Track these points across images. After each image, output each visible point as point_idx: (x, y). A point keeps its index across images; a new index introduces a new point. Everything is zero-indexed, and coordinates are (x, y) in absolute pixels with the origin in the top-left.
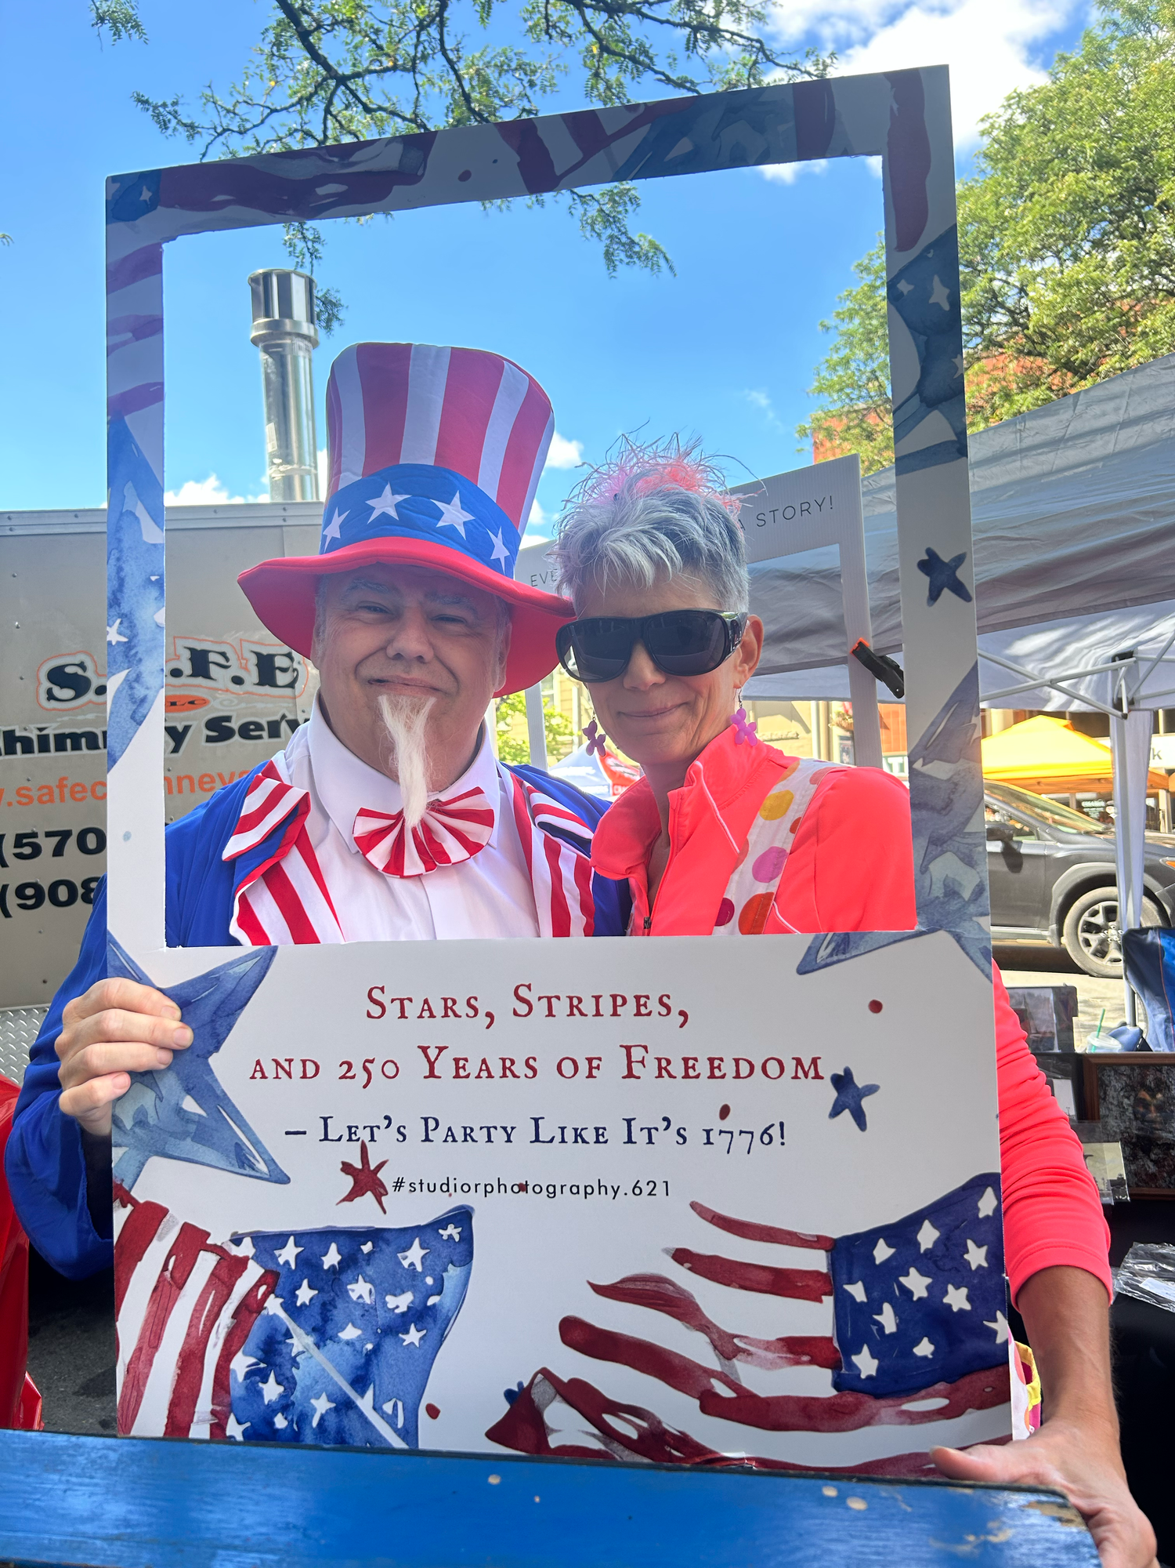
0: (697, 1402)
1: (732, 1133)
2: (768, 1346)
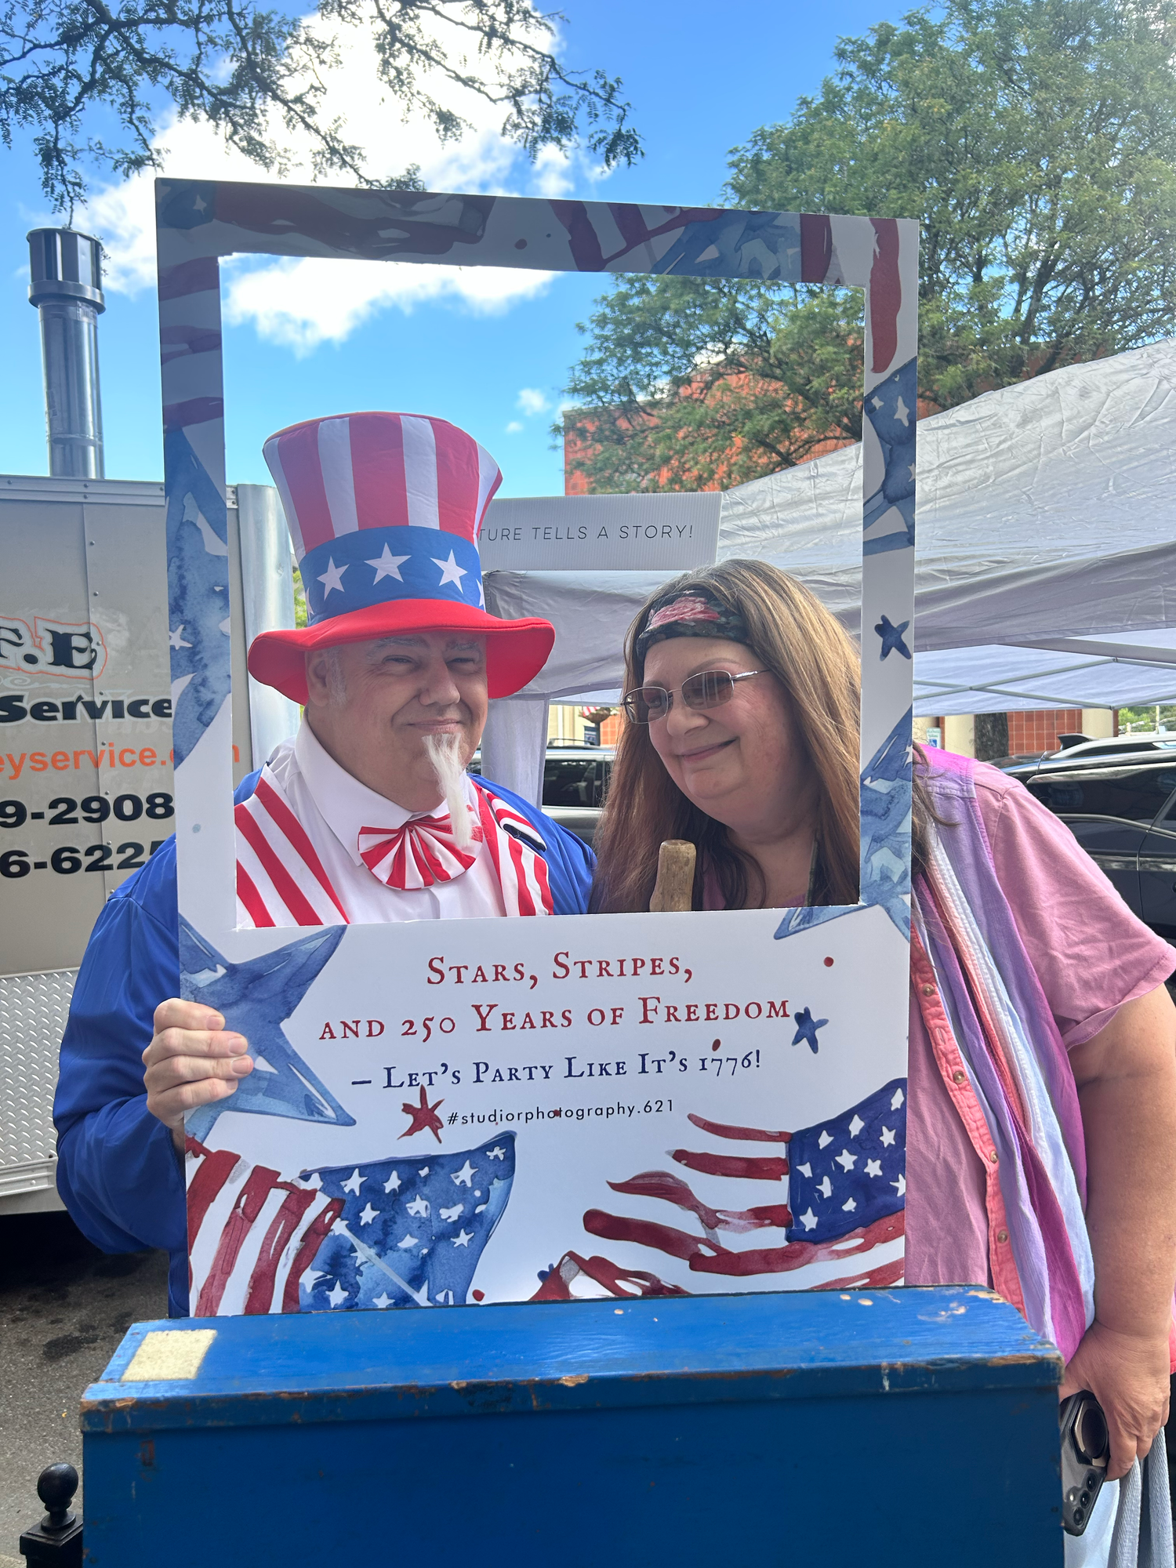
0: (688, 1263)
1: (721, 1060)
2: (741, 1216)
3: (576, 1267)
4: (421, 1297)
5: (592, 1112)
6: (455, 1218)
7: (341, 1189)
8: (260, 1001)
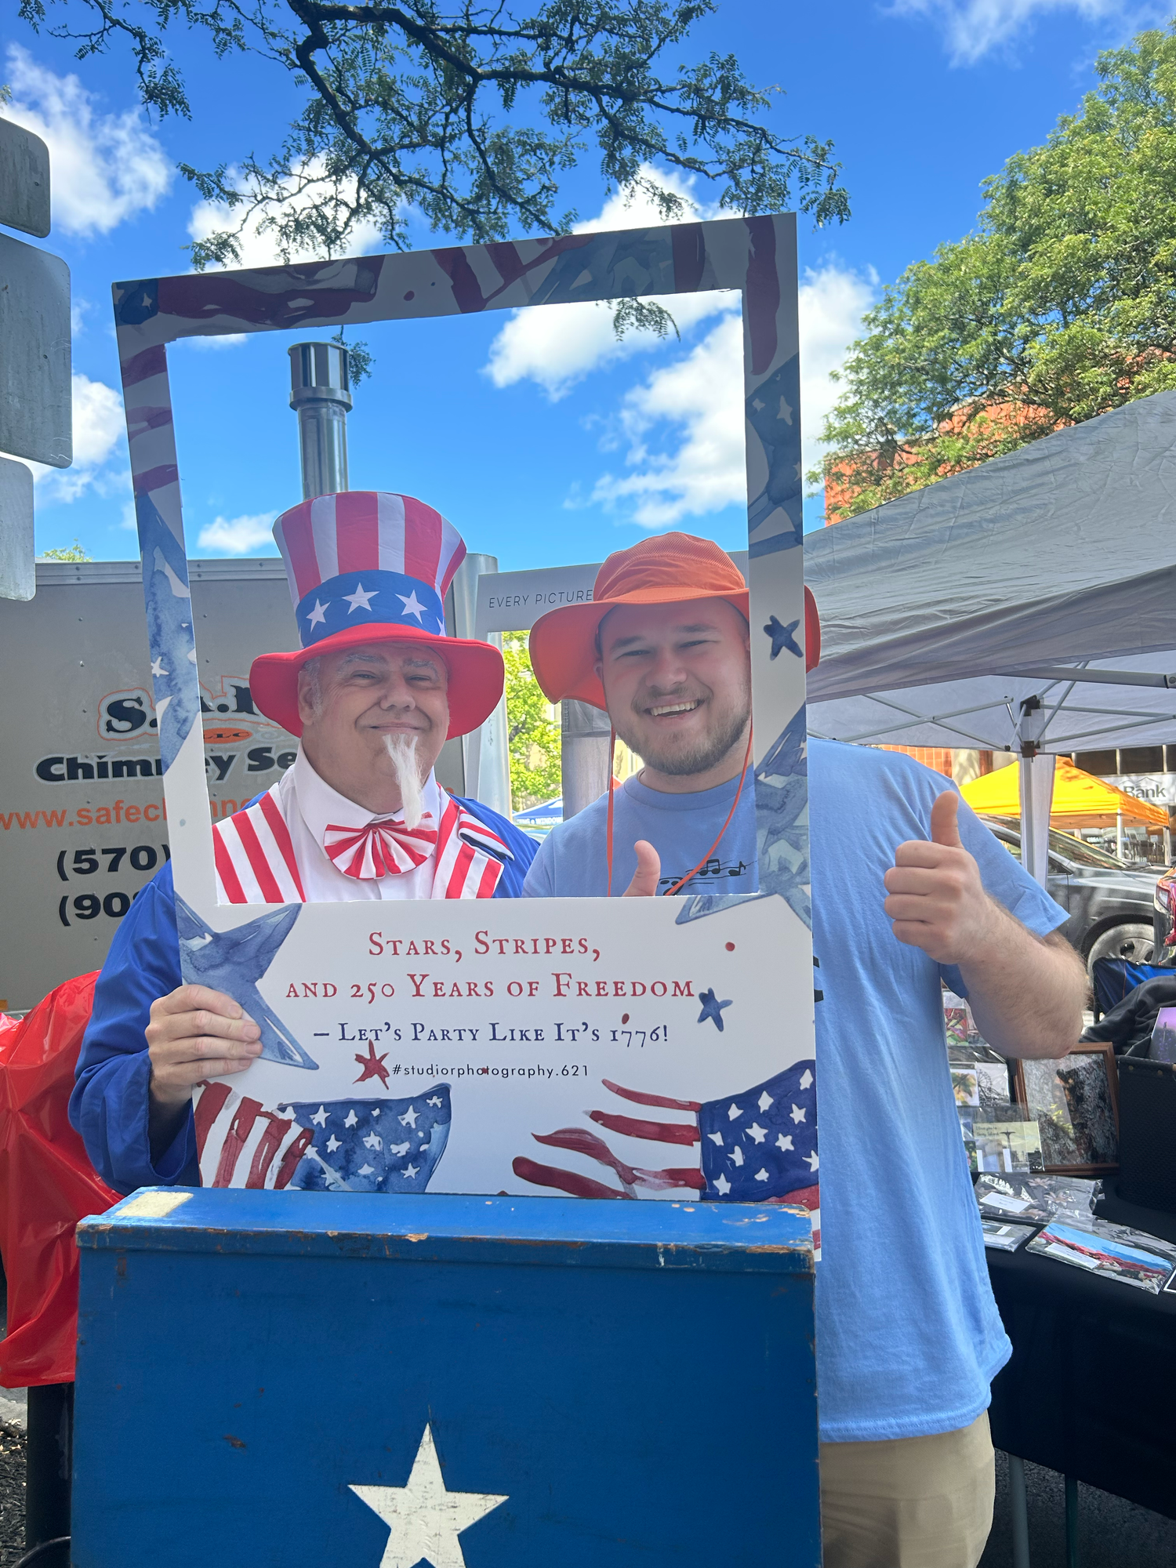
1: (630, 1033)
2: (656, 1175)
6: (403, 1153)
7: (311, 1121)
8: (239, 964)
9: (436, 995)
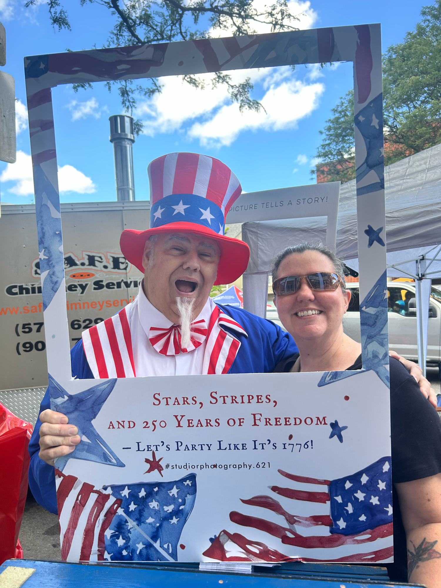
0: (281, 540)
1: (293, 445)
2: (306, 519)
3: (227, 537)
4: (157, 545)
5: (231, 466)
6: (170, 511)
7: (120, 494)
8: (83, 411)
9: (189, 426)
